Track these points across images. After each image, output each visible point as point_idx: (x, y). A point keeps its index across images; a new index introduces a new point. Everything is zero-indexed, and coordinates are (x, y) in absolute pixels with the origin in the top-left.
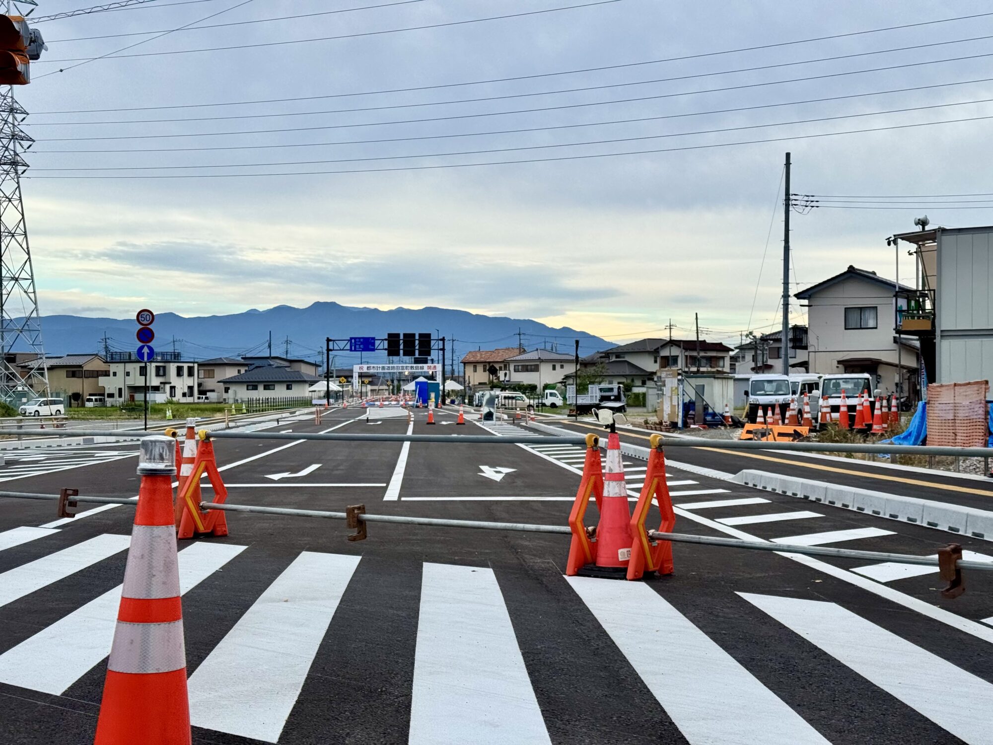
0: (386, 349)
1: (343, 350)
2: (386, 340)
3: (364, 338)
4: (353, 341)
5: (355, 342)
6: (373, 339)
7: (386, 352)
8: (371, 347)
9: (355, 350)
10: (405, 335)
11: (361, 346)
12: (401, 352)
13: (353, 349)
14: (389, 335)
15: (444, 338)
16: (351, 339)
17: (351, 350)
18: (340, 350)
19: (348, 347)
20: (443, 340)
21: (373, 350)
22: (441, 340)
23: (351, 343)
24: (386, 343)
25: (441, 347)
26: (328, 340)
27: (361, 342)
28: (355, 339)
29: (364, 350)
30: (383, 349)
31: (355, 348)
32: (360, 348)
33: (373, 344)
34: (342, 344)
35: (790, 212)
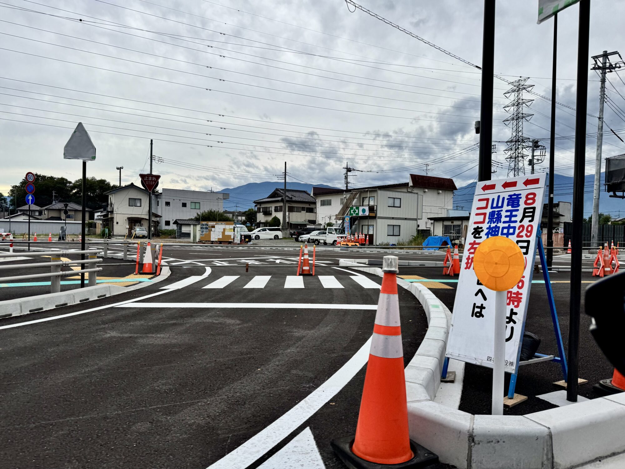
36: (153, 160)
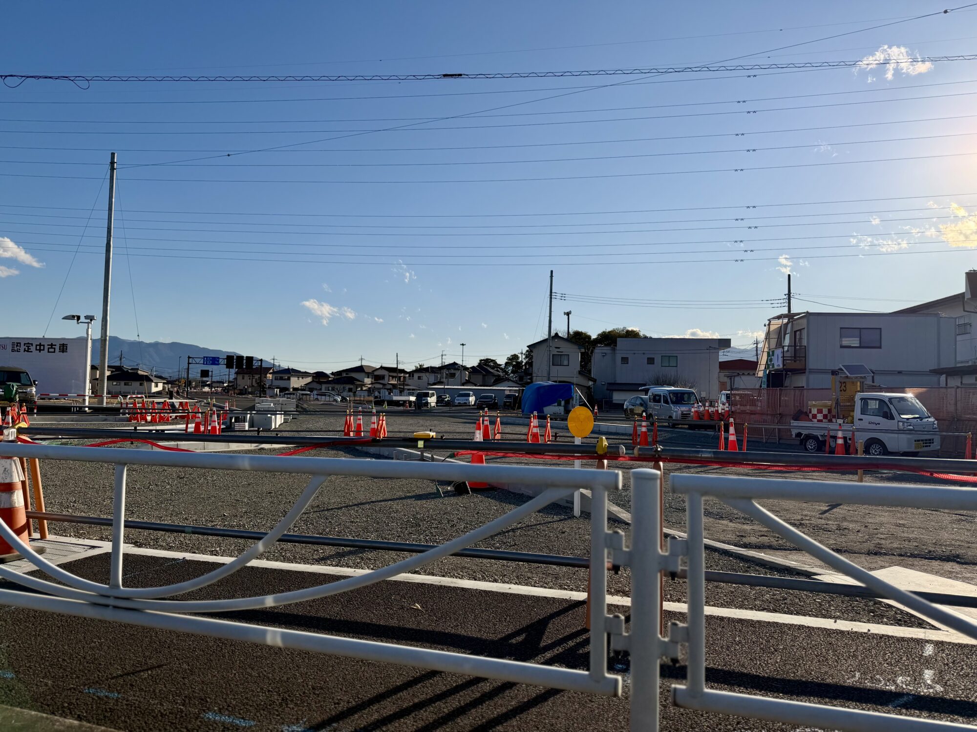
3: (213, 358)
5: (207, 359)
6: (218, 358)
7: (225, 366)
8: (216, 363)
9: (206, 364)
10: (237, 356)
12: (235, 366)
14: (228, 356)
16: (204, 357)
17: (204, 364)
18: (197, 364)
19: (202, 362)
21: (218, 364)
23: (204, 360)
24: (225, 360)
26: (189, 357)
27: (211, 360)
28: (207, 357)
29: (212, 364)
30: (224, 364)
32: (210, 363)
33: (218, 361)
34: (198, 360)
35: (552, 302)
36: (553, 300)
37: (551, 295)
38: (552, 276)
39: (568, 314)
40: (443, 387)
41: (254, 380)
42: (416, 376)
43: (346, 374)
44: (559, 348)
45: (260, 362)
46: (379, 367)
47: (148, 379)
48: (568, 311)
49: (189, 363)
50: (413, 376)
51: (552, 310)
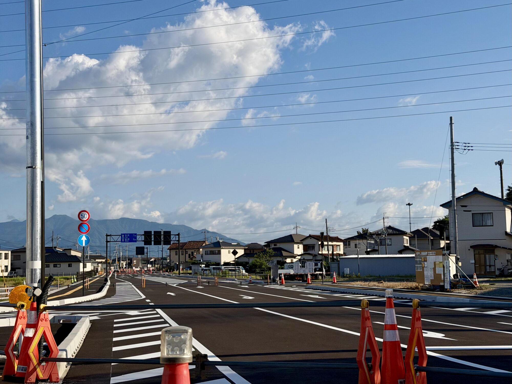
0: (143, 241)
1: (116, 241)
2: (143, 235)
3: (131, 234)
4: (123, 236)
5: (124, 236)
6: (136, 234)
7: (143, 242)
8: (134, 239)
9: (124, 242)
10: (154, 232)
11: (128, 239)
12: (153, 242)
13: (123, 241)
14: (145, 232)
15: (179, 233)
16: (122, 234)
17: (122, 241)
18: (115, 241)
19: (120, 239)
20: (179, 235)
21: (136, 241)
22: (177, 235)
23: (122, 237)
24: (143, 236)
25: (177, 239)
26: (107, 236)
27: (128, 237)
28: (124, 234)
29: (130, 241)
30: (142, 241)
31: (124, 240)
32: (127, 240)
33: (136, 238)
34: (116, 238)
35: (454, 153)
36: (455, 151)
37: (452, 145)
38: (451, 124)
39: (500, 163)
40: (356, 256)
41: (187, 255)
42: (353, 243)
43: (275, 245)
44: (466, 206)
45: (177, 236)
46: (308, 235)
47: (76, 260)
48: (500, 160)
49: (107, 242)
50: (349, 245)
51: (455, 163)
